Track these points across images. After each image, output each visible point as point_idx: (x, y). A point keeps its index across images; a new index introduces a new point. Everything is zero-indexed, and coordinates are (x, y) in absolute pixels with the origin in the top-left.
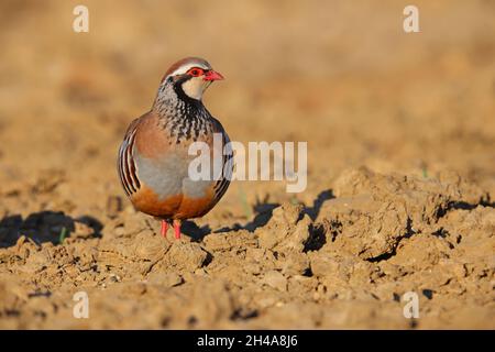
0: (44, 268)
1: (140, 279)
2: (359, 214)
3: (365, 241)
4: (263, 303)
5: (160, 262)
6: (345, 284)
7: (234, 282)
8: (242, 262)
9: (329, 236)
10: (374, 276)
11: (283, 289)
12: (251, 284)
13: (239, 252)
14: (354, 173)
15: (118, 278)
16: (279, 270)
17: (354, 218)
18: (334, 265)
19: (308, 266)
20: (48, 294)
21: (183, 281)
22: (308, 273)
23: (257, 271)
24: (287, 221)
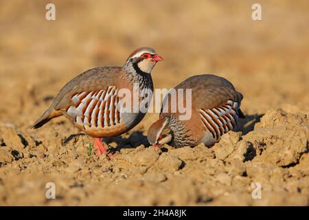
0: (80, 169)
1: (140, 177)
2: (277, 138)
3: (280, 155)
4: (216, 193)
5: (152, 167)
6: (267, 182)
7: (198, 180)
8: (204, 167)
9: (258, 152)
10: (286, 177)
11: (228, 184)
12: (209, 181)
13: (201, 161)
14: (274, 112)
15: (126, 176)
16: (227, 173)
17: (274, 140)
18: (261, 170)
19: (244, 170)
20: (82, 186)
21: (166, 179)
22: (245, 174)
23: (213, 173)
24: (232, 142)
